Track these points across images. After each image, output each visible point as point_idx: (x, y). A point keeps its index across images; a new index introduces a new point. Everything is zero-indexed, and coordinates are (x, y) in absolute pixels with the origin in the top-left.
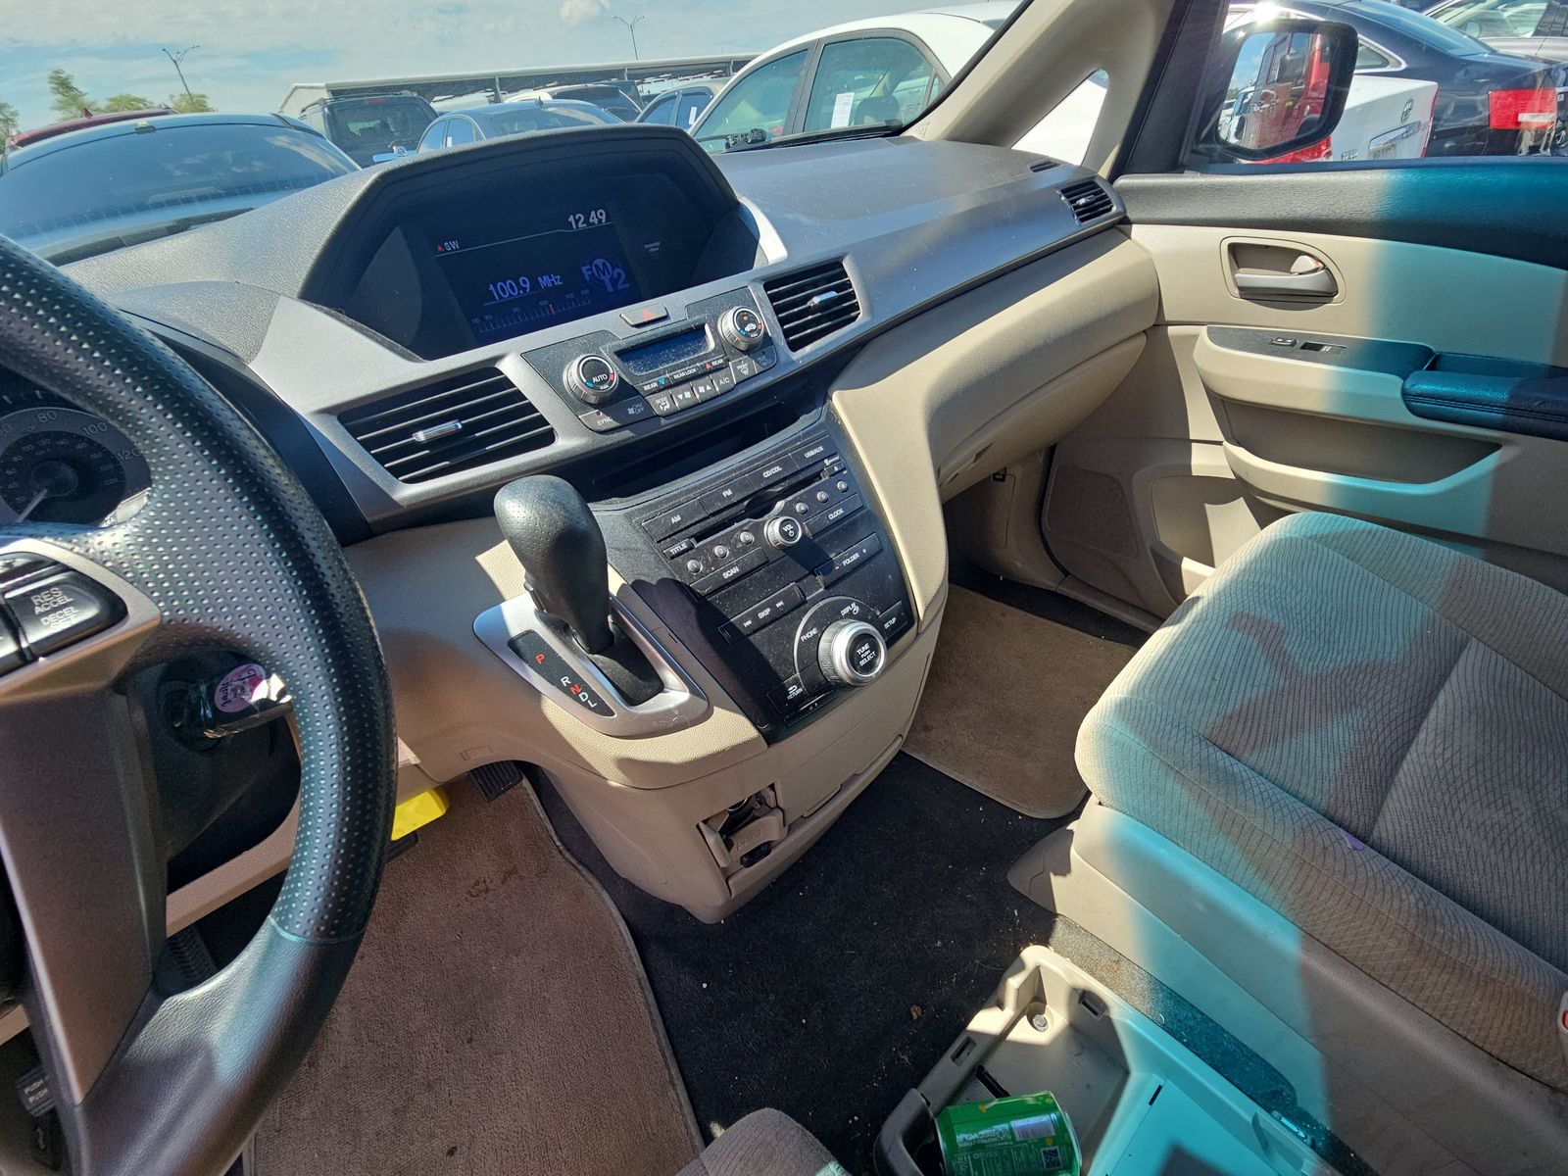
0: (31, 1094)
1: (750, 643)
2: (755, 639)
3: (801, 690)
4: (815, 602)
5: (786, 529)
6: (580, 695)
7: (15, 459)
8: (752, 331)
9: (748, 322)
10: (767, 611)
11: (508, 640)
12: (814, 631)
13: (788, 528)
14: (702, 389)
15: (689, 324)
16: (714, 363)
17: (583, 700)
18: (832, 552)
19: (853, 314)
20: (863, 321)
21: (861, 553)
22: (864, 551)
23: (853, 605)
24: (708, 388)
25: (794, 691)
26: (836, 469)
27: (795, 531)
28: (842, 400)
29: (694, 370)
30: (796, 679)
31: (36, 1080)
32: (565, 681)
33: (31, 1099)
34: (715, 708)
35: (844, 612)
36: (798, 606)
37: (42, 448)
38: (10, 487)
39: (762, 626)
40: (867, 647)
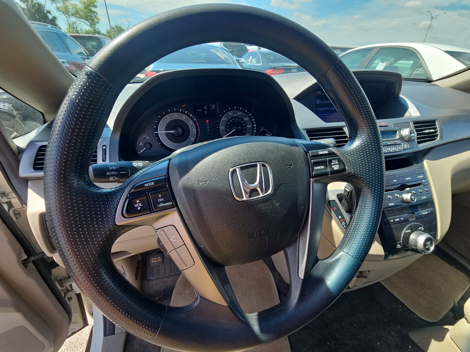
0: (153, 260)
1: (391, 226)
2: (393, 226)
3: (400, 247)
4: (412, 222)
5: (412, 197)
6: (343, 223)
7: (231, 121)
8: (413, 136)
9: (413, 133)
10: (398, 220)
11: (328, 201)
12: (410, 231)
13: (413, 197)
14: (393, 149)
15: (393, 129)
16: (398, 142)
17: (343, 224)
18: (420, 209)
19: (436, 138)
20: (438, 141)
21: (428, 213)
22: (429, 212)
23: (422, 227)
24: (395, 149)
25: (399, 246)
26: (426, 184)
27: (415, 198)
28: (427, 163)
29: (393, 143)
30: (400, 243)
31: (156, 257)
32: (340, 217)
33: (152, 262)
34: (376, 242)
35: (419, 228)
36: (406, 221)
37: (236, 120)
38: (227, 127)
39: (395, 223)
40: (429, 243)
